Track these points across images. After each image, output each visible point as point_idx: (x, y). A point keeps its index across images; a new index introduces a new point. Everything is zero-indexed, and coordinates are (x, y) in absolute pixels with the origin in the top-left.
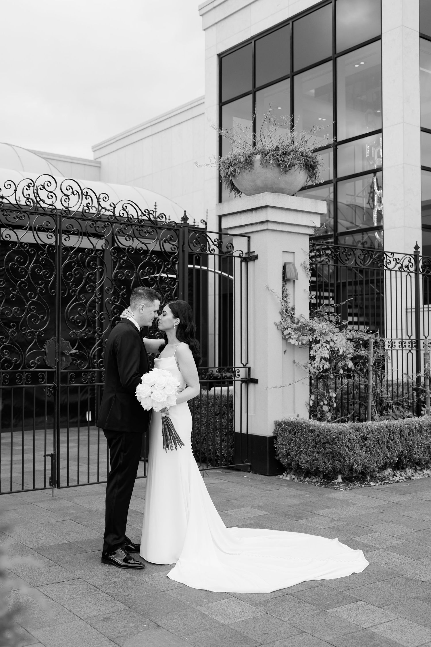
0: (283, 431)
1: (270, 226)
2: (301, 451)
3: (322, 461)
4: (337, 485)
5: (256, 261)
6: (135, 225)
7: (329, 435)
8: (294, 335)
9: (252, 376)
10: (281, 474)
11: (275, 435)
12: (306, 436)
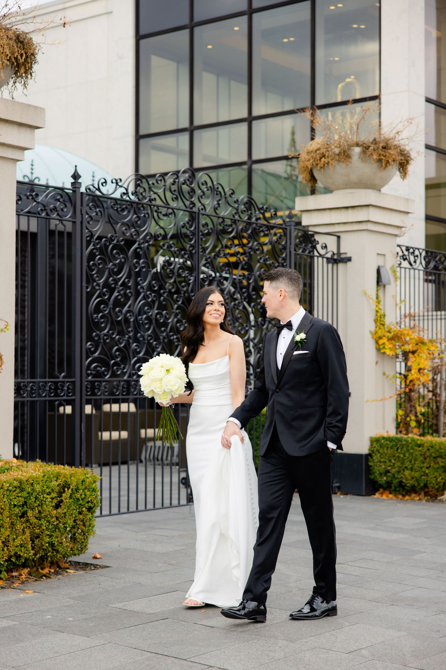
0: (381, 447)
1: (370, 227)
2: (406, 467)
3: (433, 476)
5: (349, 263)
8: (388, 345)
10: (375, 494)
11: (370, 452)
12: (412, 451)
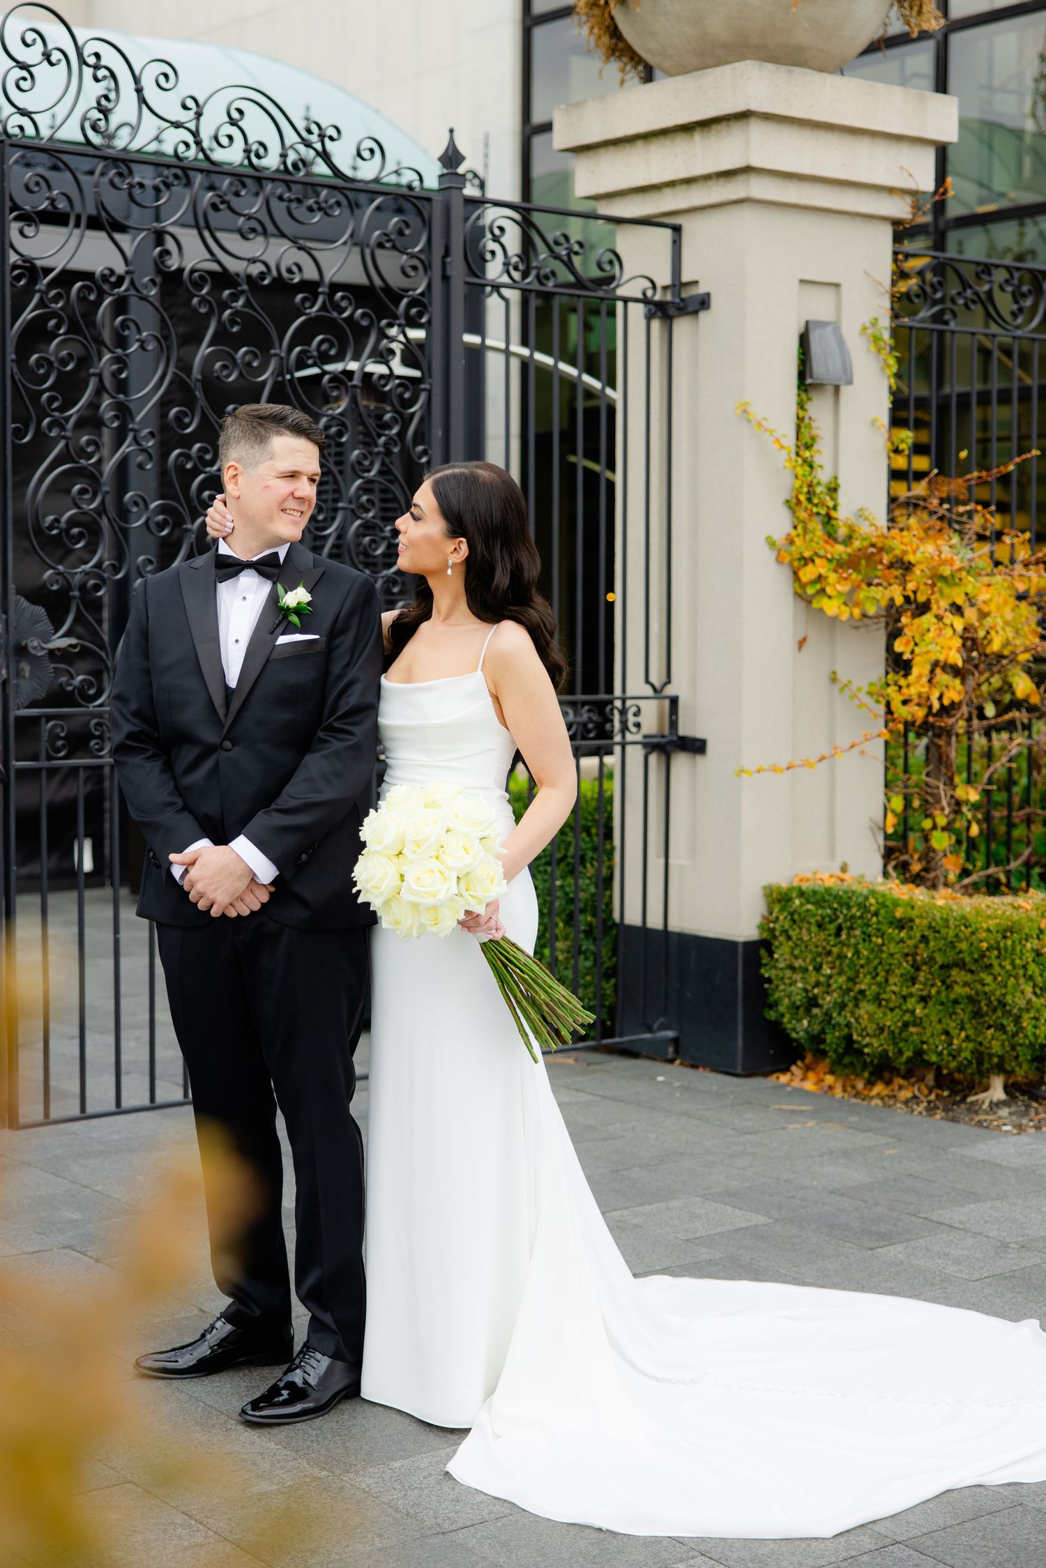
0: (794, 921)
1: (758, 188)
2: (862, 992)
3: (939, 1027)
4: (987, 1113)
5: (702, 314)
6: (273, 180)
7: (967, 939)
8: (837, 585)
9: (683, 731)
10: (786, 1070)
11: (765, 935)
12: (880, 941)
